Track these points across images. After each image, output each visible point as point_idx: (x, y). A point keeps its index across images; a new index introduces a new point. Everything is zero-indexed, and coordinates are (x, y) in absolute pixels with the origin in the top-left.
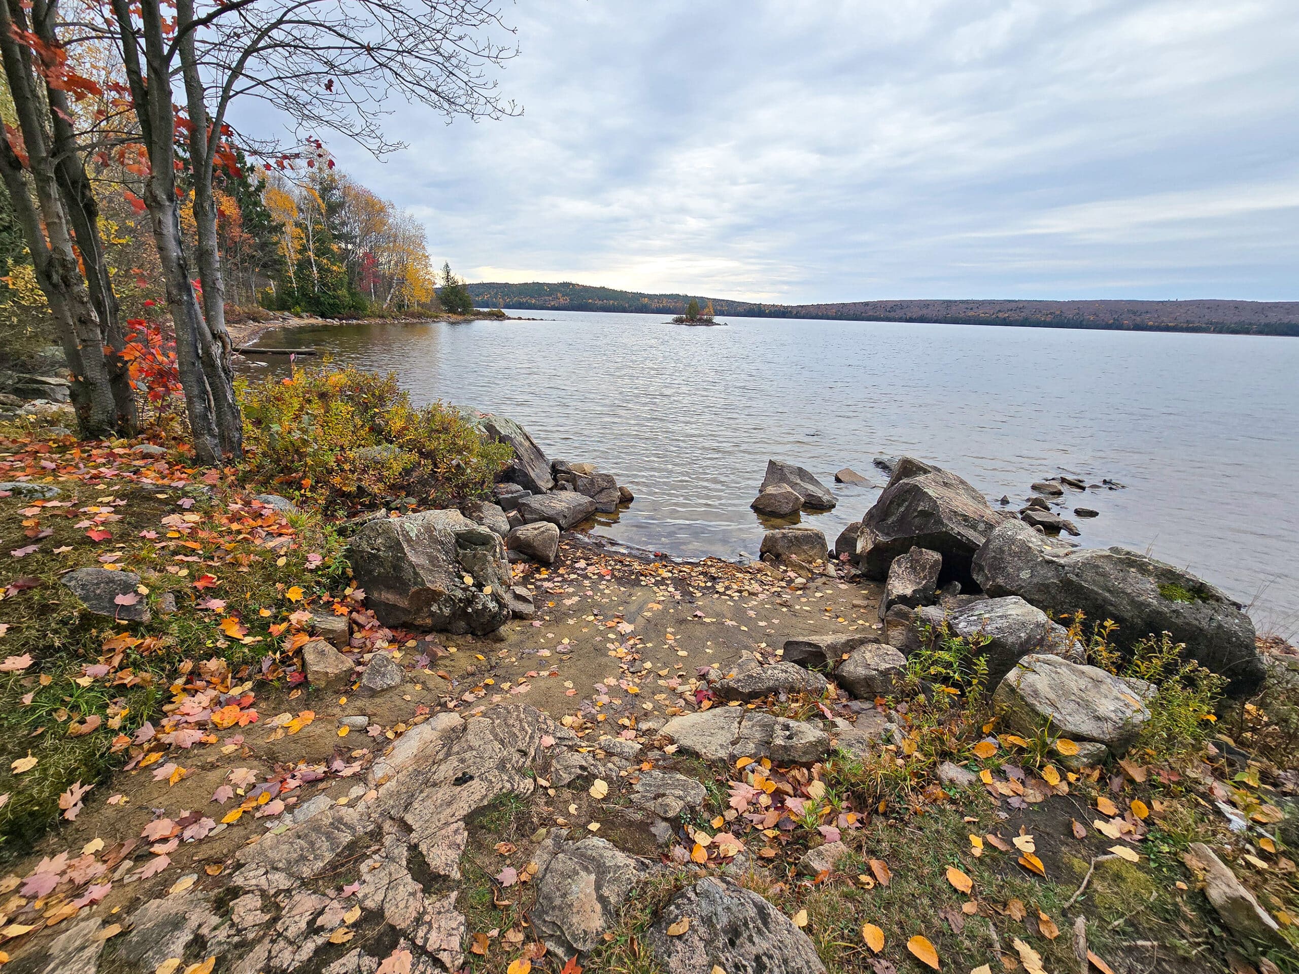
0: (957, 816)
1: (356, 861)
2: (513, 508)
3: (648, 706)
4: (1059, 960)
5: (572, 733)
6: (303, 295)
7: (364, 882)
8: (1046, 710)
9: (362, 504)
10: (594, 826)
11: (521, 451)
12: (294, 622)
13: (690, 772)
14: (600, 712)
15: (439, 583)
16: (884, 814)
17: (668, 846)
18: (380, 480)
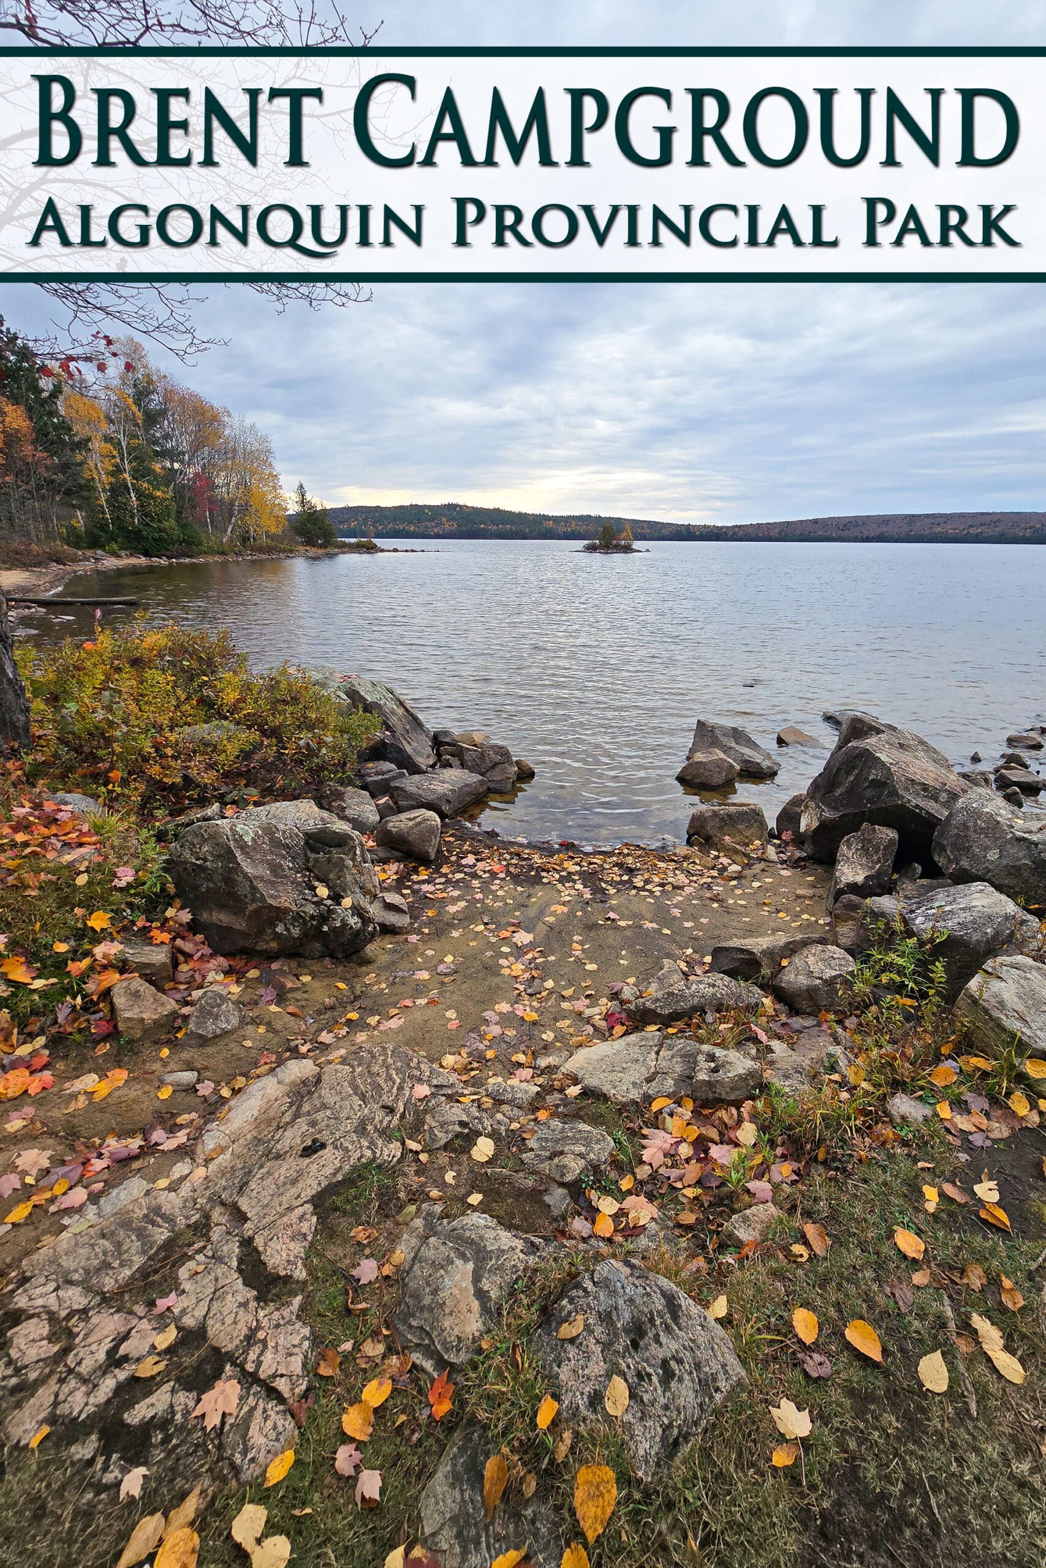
0: (909, 1162)
1: (173, 1265)
2: (384, 794)
3: (548, 1036)
4: (1023, 1337)
5: (453, 1078)
6: (119, 528)
7: (183, 1291)
8: (1013, 1024)
9: (189, 798)
10: (475, 1199)
11: (394, 721)
12: (99, 957)
13: (596, 1120)
14: (489, 1047)
15: (285, 898)
16: (824, 1163)
17: (564, 1218)
18: (211, 766)
